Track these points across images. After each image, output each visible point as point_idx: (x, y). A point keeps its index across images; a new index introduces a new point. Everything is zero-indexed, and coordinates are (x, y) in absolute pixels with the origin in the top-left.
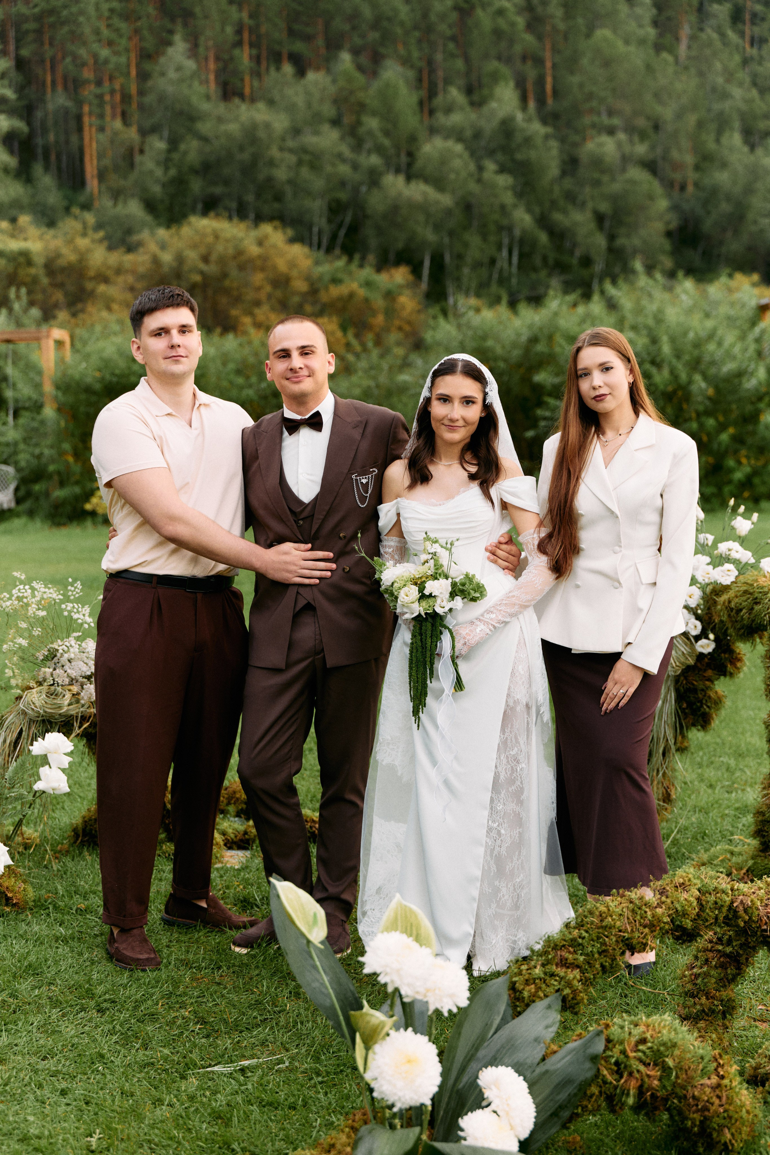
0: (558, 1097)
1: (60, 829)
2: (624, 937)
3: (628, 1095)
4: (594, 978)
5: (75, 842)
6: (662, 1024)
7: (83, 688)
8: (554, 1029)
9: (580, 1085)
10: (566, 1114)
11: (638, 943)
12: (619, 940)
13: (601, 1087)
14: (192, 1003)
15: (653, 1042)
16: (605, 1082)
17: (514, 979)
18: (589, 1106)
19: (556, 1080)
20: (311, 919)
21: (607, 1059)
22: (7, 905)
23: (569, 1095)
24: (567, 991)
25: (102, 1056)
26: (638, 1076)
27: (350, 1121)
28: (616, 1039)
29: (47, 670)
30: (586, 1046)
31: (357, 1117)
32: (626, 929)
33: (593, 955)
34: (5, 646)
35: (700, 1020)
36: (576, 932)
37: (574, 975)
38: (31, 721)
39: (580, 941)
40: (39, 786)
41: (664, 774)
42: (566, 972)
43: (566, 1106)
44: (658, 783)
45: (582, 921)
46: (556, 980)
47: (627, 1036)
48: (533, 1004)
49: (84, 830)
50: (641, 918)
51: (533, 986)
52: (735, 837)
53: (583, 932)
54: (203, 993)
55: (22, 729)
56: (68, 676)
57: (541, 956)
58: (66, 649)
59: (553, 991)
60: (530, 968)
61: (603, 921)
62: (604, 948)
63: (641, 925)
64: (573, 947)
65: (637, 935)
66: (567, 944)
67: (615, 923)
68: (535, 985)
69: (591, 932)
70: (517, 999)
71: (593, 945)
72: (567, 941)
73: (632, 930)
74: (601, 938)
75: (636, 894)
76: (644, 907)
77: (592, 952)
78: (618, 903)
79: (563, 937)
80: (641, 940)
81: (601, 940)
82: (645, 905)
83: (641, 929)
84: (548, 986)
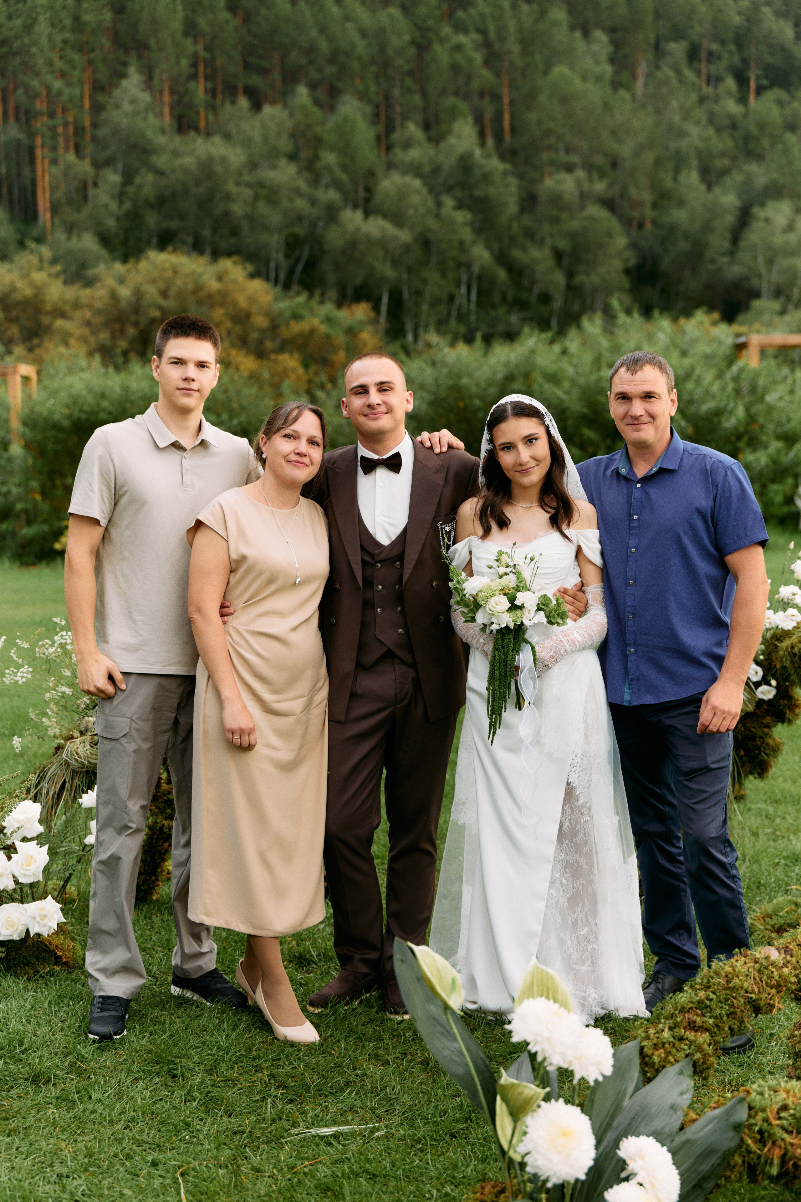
0: (702, 1167)
2: (751, 998)
3: (771, 1164)
8: (688, 1095)
9: (724, 1154)
10: (709, 1185)
11: (765, 1004)
12: (746, 1001)
13: (744, 1156)
14: (268, 1067)
15: (795, 1109)
16: (749, 1152)
17: (643, 1044)
18: (733, 1176)
19: (698, 1150)
20: (449, 984)
21: (750, 1127)
22: (56, 964)
23: (713, 1165)
24: (698, 1056)
25: (187, 1124)
26: (783, 1145)
27: (478, 1195)
28: (758, 1106)
29: (90, 719)
30: (728, 1113)
31: (487, 1190)
32: (752, 990)
33: (722, 1018)
34: (48, 695)
36: (702, 994)
37: (703, 1038)
38: (74, 773)
39: (708, 1003)
42: (694, 1036)
43: (709, 1177)
45: (709, 982)
46: (685, 1044)
47: (769, 1102)
48: (664, 1070)
50: (767, 978)
51: (662, 1051)
52: (793, 887)
53: (710, 994)
55: (65, 780)
57: (667, 1019)
59: (683, 1055)
60: (657, 1032)
61: (728, 982)
62: (732, 1010)
63: (767, 986)
64: (701, 1009)
65: (764, 996)
66: (694, 1006)
67: (741, 984)
68: (665, 1050)
69: (717, 994)
70: (646, 1064)
71: (720, 1008)
72: (694, 1004)
73: (758, 990)
74: (728, 999)
75: (760, 953)
76: (770, 967)
77: (719, 1014)
78: (742, 962)
79: (689, 999)
80: (767, 1001)
81: (728, 1002)
82: (772, 965)
83: (767, 990)
84: (677, 1050)
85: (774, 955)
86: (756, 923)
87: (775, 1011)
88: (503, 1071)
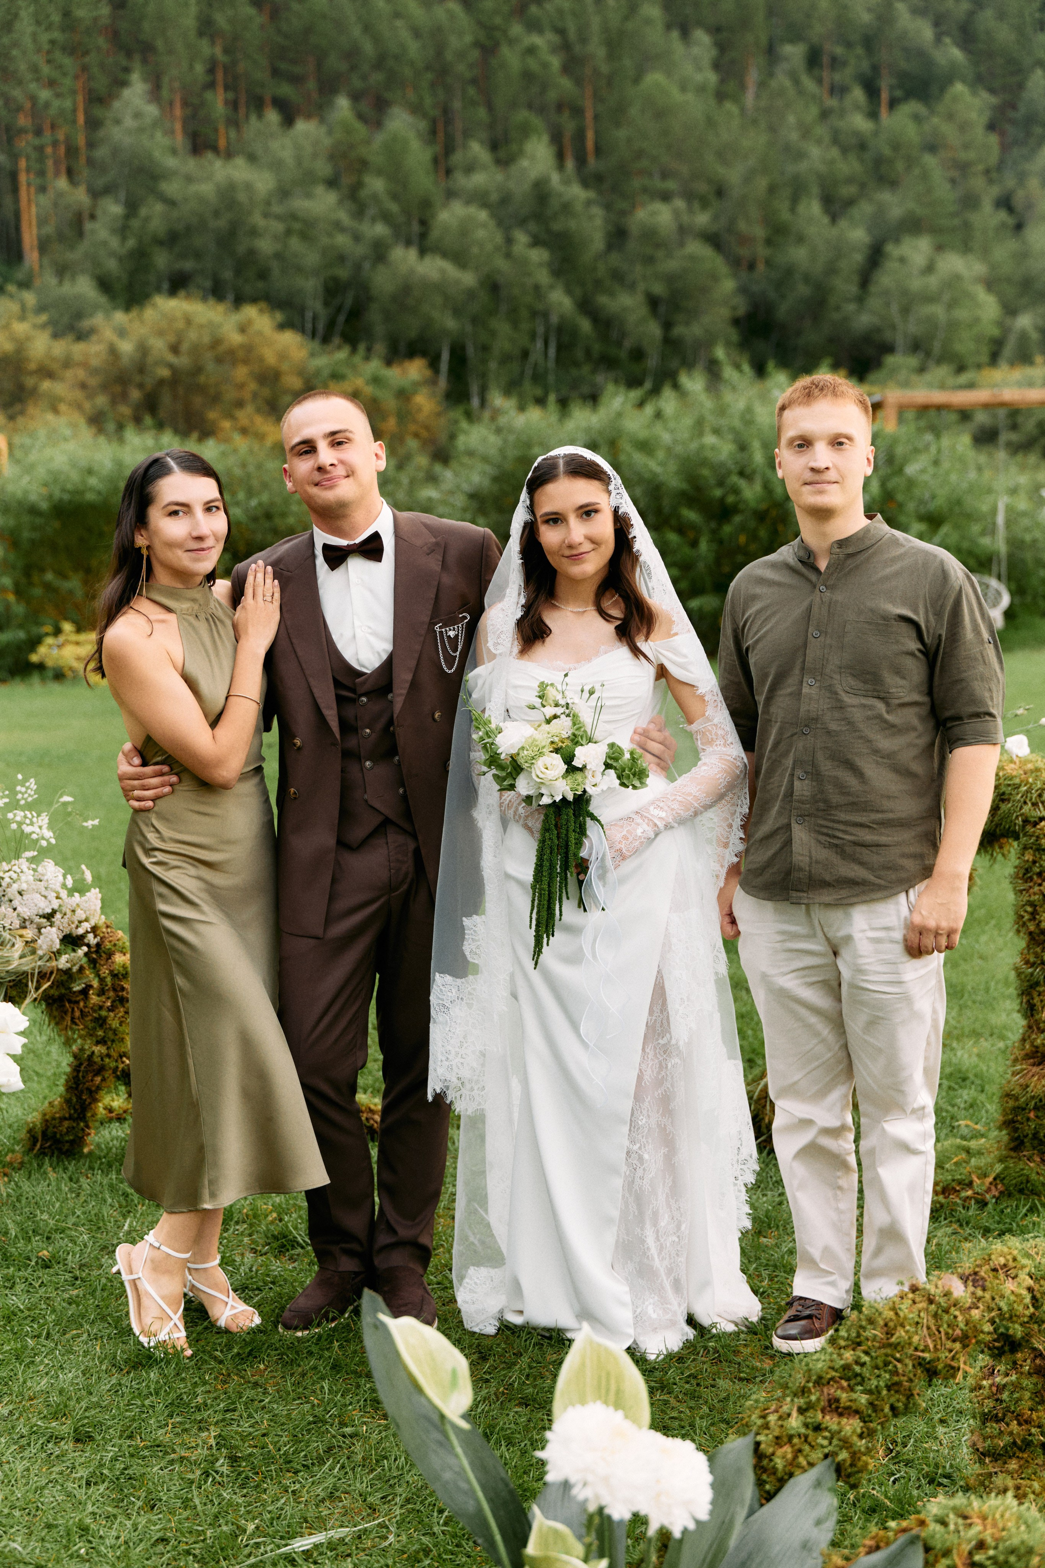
1: (10, 1126)
2: (924, 1359)
4: (883, 1428)
5: (31, 1149)
6: (1007, 1515)
7: (40, 932)
8: (831, 1524)
11: (944, 1367)
12: (916, 1362)
14: (217, 1423)
15: (996, 1548)
17: (760, 1438)
20: (446, 1377)
24: (843, 1455)
28: (939, 1546)
30: (894, 1561)
32: (926, 1346)
33: (879, 1393)
35: (1010, 1457)
36: (849, 1355)
37: (851, 1426)
39: (857, 1369)
42: (839, 1424)
45: (859, 1335)
46: (825, 1438)
47: (956, 1541)
48: (792, 1481)
49: (44, 1133)
50: (949, 1326)
51: (787, 1450)
52: (961, 1122)
53: (862, 1355)
54: (234, 1403)
56: (18, 915)
57: (795, 1395)
58: (15, 876)
59: (821, 1456)
60: (780, 1418)
62: (896, 1378)
63: (948, 1339)
64: (848, 1379)
65: (944, 1355)
66: (837, 1375)
67: (910, 1338)
68: (792, 1446)
69: (873, 1354)
70: (764, 1470)
71: (878, 1376)
72: (836, 1371)
73: (935, 1346)
74: (890, 1362)
75: (937, 1287)
76: (953, 1309)
77: (877, 1387)
78: (910, 1302)
79: (829, 1364)
80: (949, 1362)
81: (890, 1367)
82: (955, 1305)
83: (949, 1344)
84: (812, 1447)
85: (959, 1290)
87: (960, 1375)
88: (536, 1509)
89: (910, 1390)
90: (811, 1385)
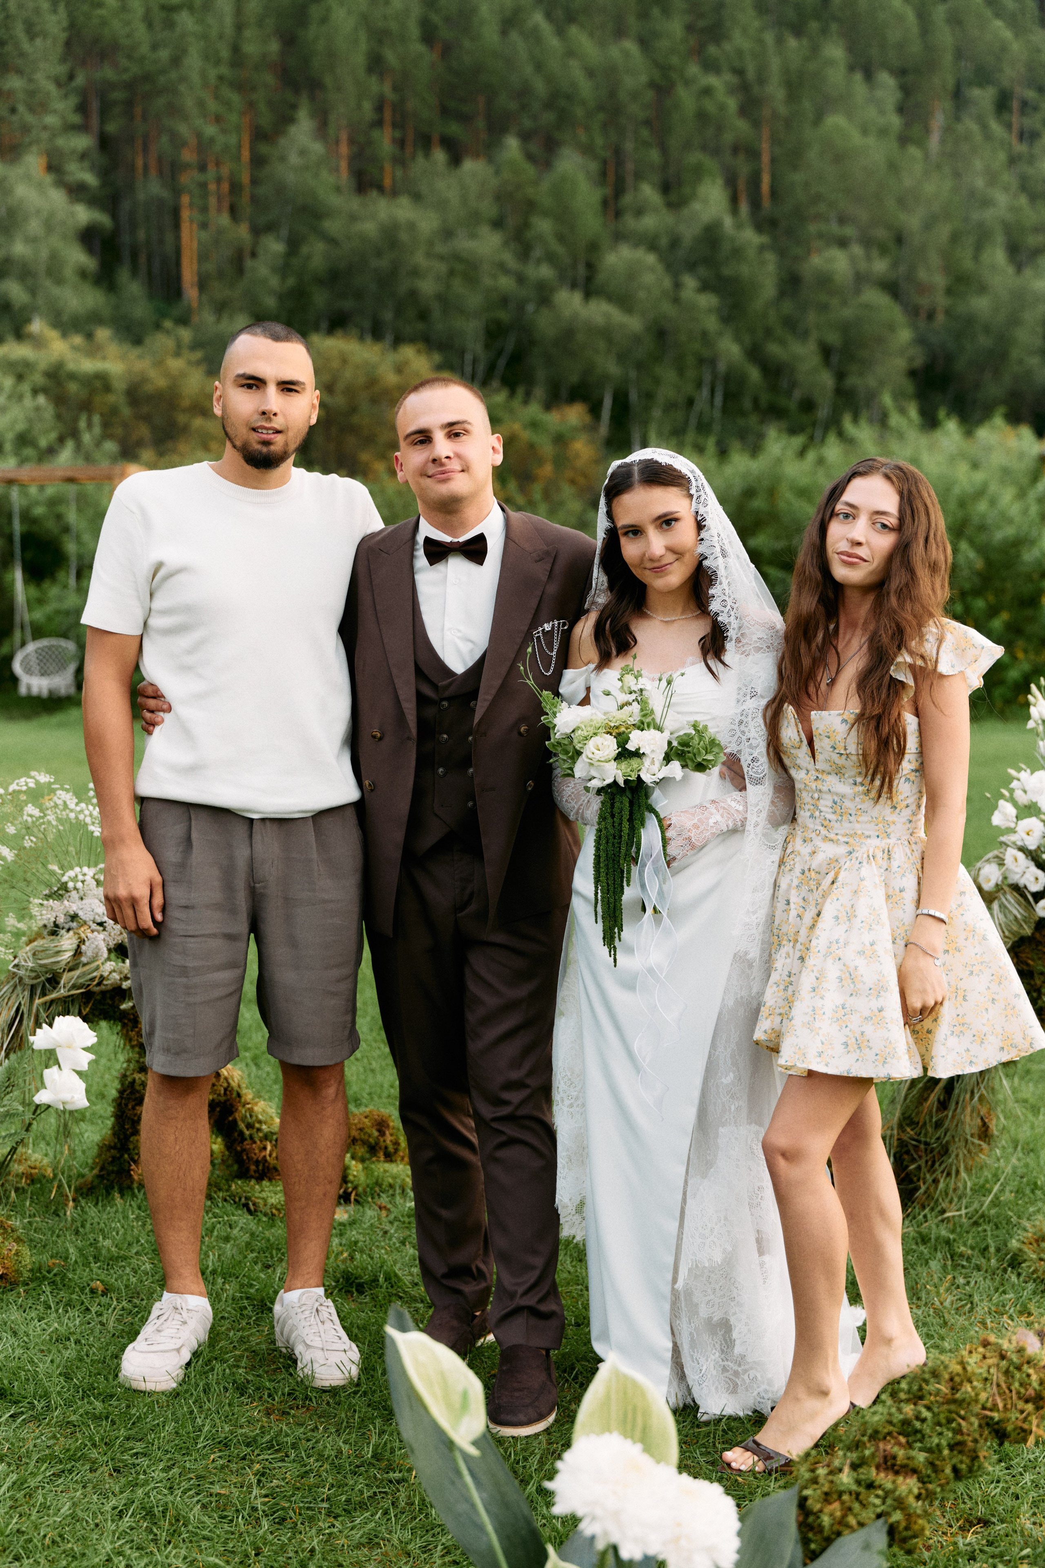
1: (83, 1153)
2: (992, 1418)
4: (943, 1490)
5: (101, 1176)
11: (1015, 1429)
12: (983, 1422)
17: (806, 1492)
20: (457, 1399)
24: (899, 1516)
32: (995, 1405)
33: (940, 1452)
36: (909, 1410)
37: (908, 1485)
39: (918, 1425)
40: (42, 1097)
41: (981, 1099)
42: (894, 1482)
44: (972, 1111)
45: (921, 1389)
46: (877, 1496)
48: (841, 1540)
50: (1021, 1385)
51: (836, 1505)
53: (923, 1410)
57: (849, 1449)
59: (873, 1516)
60: (831, 1473)
61: (954, 1389)
62: (959, 1437)
64: (906, 1435)
65: (1014, 1415)
66: (895, 1429)
67: (977, 1395)
68: (843, 1503)
69: (936, 1410)
70: (811, 1528)
71: (940, 1434)
72: (894, 1426)
73: (1005, 1406)
74: (954, 1420)
75: (1010, 1341)
76: (1025, 1367)
77: (938, 1445)
78: (980, 1357)
79: (888, 1417)
80: (1020, 1424)
81: (954, 1425)
82: (1028, 1363)
83: (1021, 1405)
84: (864, 1506)
85: (1034, 1346)
86: (1025, 1248)
87: (1031, 1440)
88: (550, 1549)
89: (975, 1451)
90: (865, 1439)
